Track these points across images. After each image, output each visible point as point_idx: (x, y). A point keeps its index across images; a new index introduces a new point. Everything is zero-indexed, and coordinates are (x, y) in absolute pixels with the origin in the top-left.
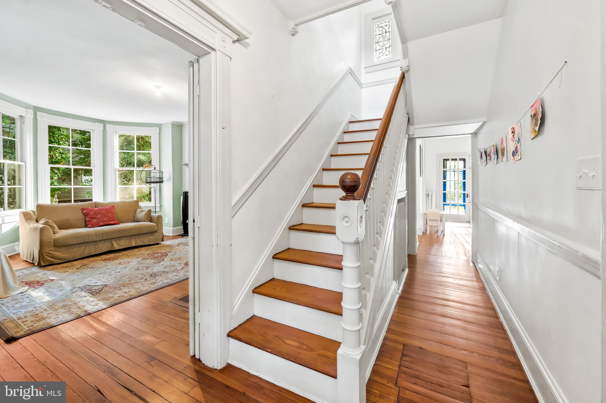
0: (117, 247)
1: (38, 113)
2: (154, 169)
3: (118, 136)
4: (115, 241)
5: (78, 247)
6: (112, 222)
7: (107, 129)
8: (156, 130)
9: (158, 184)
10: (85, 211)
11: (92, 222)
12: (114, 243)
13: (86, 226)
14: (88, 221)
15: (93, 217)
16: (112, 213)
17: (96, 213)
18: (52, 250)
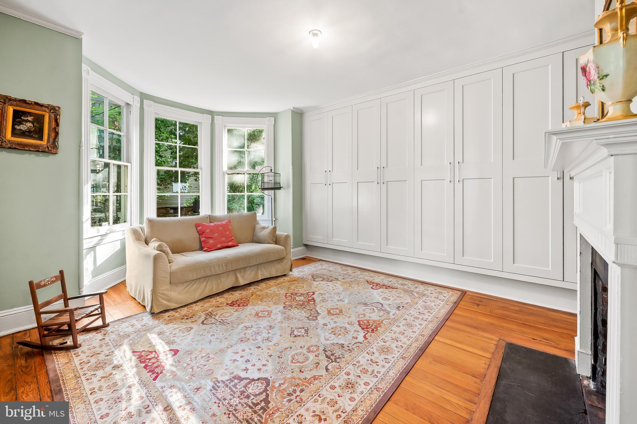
0: (242, 282)
1: (145, 101)
2: (270, 171)
3: (227, 131)
4: (240, 273)
5: (198, 283)
6: (230, 244)
7: (215, 122)
8: (270, 121)
9: (273, 191)
10: (200, 228)
11: (208, 244)
12: (239, 275)
13: (202, 248)
14: (204, 241)
15: (209, 236)
16: (229, 230)
17: (213, 230)
18: (167, 290)
